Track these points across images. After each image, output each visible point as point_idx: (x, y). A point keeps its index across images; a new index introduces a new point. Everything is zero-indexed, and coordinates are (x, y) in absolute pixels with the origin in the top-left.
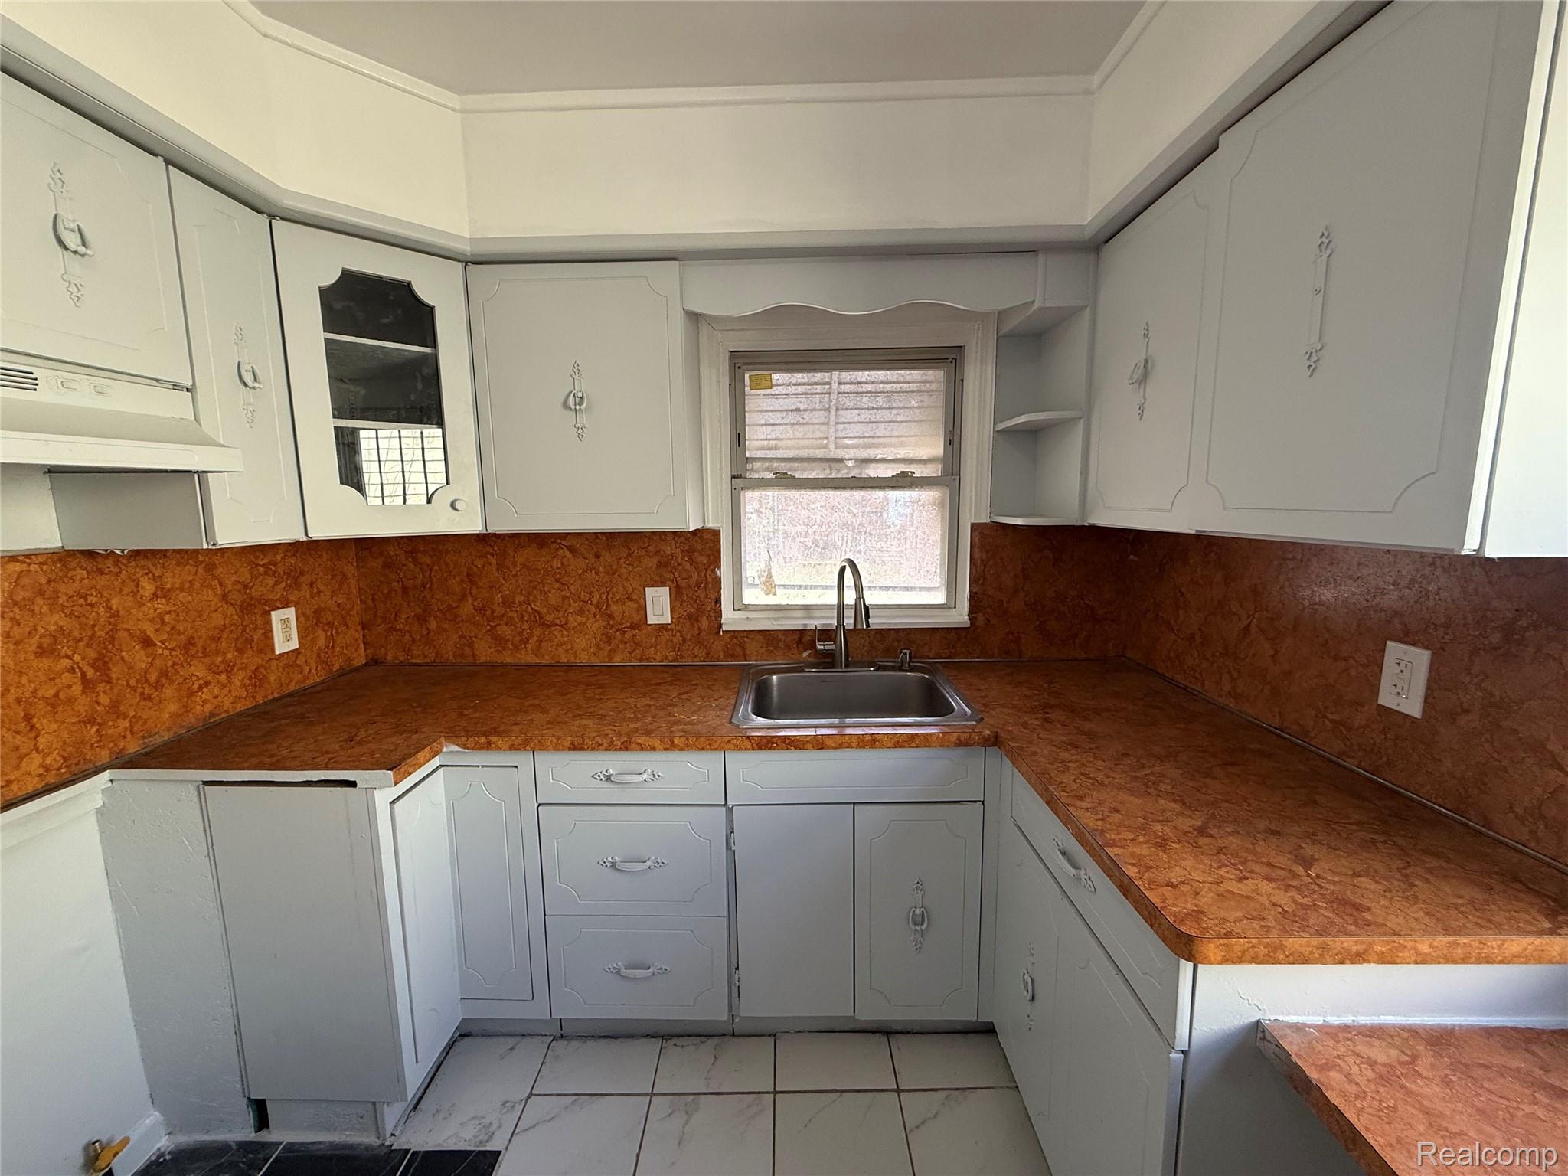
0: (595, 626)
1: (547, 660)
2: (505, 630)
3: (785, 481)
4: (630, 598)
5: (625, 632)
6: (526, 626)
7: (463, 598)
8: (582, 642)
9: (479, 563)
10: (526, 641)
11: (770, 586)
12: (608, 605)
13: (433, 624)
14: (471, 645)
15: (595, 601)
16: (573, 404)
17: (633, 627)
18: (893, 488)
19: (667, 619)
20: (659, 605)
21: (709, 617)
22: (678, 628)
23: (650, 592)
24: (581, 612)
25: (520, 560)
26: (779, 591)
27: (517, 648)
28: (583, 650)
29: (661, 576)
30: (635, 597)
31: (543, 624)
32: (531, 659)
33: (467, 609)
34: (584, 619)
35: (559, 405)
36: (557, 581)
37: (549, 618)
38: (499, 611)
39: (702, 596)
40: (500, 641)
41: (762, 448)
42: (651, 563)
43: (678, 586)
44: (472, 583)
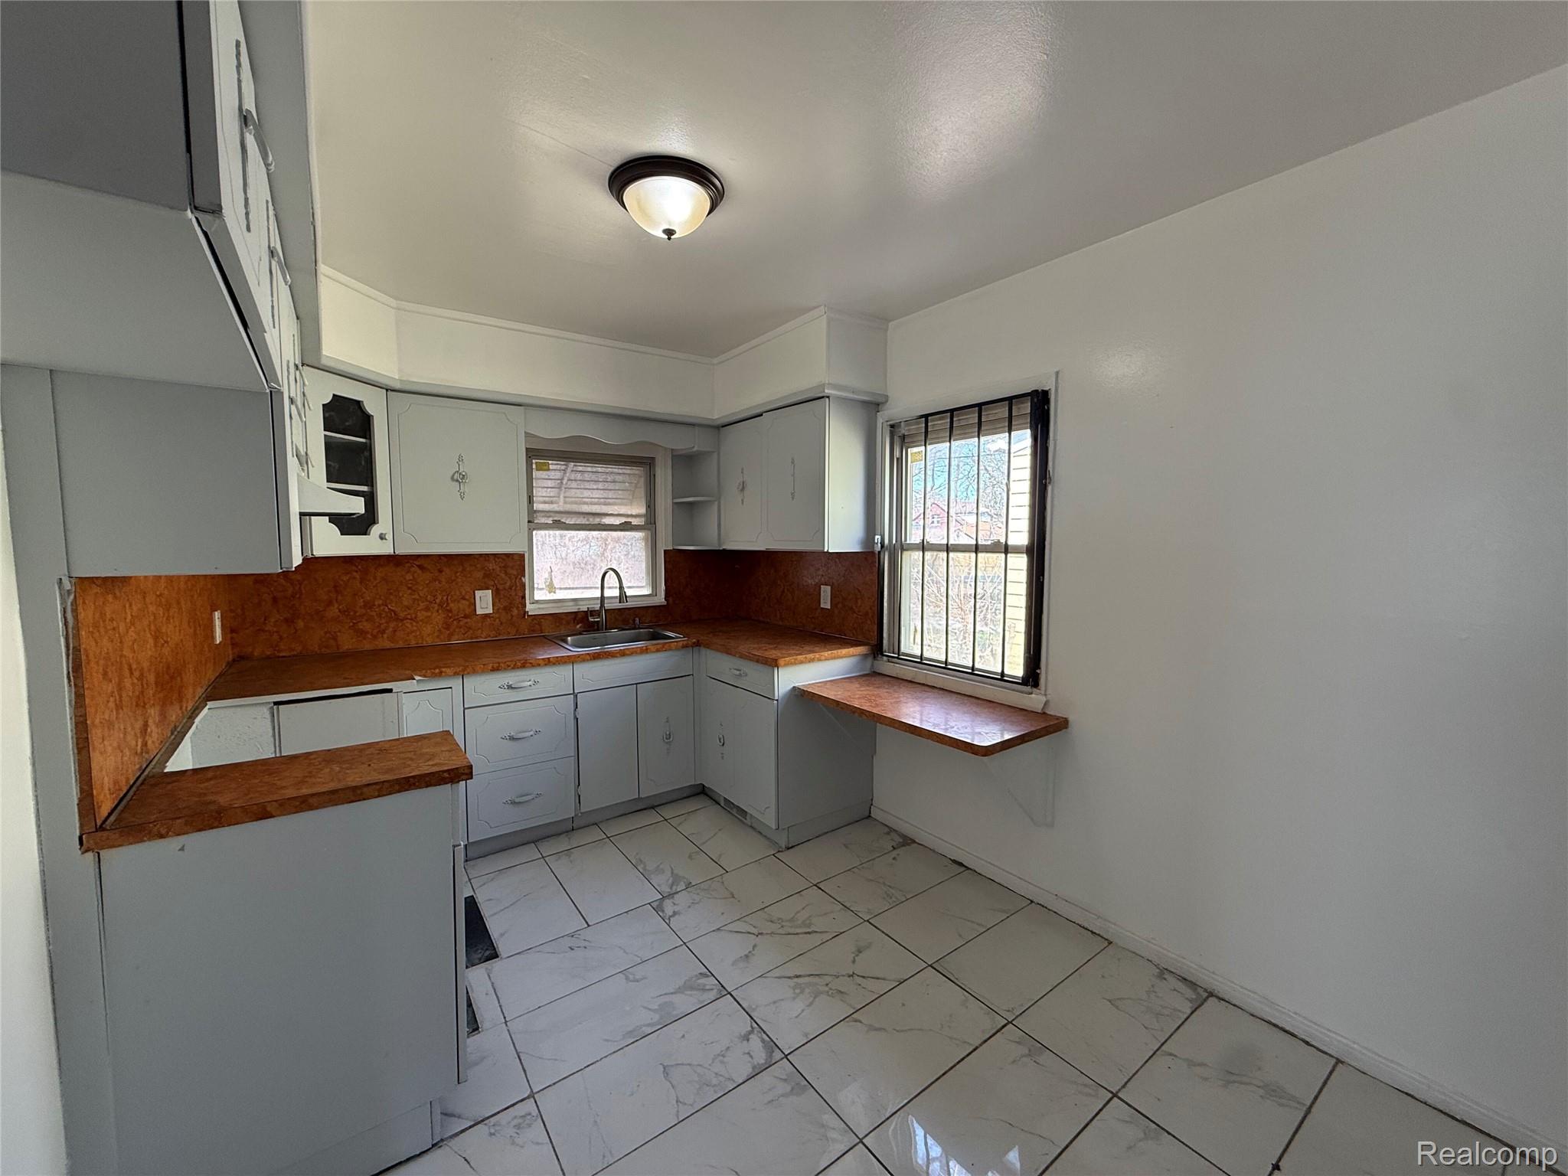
0: (438, 618)
3: (558, 525)
5: (460, 621)
6: (383, 621)
8: (427, 630)
10: (383, 632)
11: (551, 588)
12: (448, 604)
15: (438, 601)
16: (459, 478)
17: (466, 617)
18: (621, 530)
19: (490, 610)
20: (484, 602)
21: (518, 608)
22: (497, 616)
23: (478, 593)
26: (557, 591)
28: (429, 635)
29: (485, 583)
30: (467, 597)
31: (397, 619)
34: (429, 614)
35: (450, 479)
36: (409, 588)
39: (514, 594)
41: (545, 502)
42: (479, 575)
43: (497, 589)
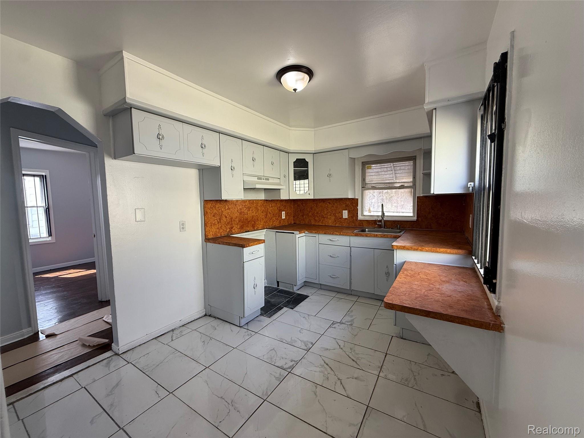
0: (333, 218)
1: (324, 224)
2: (317, 218)
3: (374, 188)
4: (340, 213)
5: (338, 219)
6: (320, 218)
7: (310, 212)
8: (330, 221)
9: (313, 205)
10: (320, 221)
11: (370, 211)
12: (336, 214)
13: (305, 217)
14: (311, 221)
15: (333, 213)
16: (329, 175)
17: (340, 218)
18: (399, 189)
19: (347, 217)
20: (345, 214)
21: (355, 217)
22: (349, 219)
23: (344, 211)
24: (330, 215)
25: (320, 205)
26: (372, 212)
27: (318, 222)
28: (331, 223)
29: (346, 208)
31: (323, 217)
32: (321, 224)
33: (310, 214)
34: (331, 217)
35: (327, 176)
36: (326, 209)
37: (324, 216)
38: (316, 215)
39: (354, 212)
40: (315, 220)
41: (369, 181)
42: (344, 205)
43: (349, 210)
44: (312, 209)
